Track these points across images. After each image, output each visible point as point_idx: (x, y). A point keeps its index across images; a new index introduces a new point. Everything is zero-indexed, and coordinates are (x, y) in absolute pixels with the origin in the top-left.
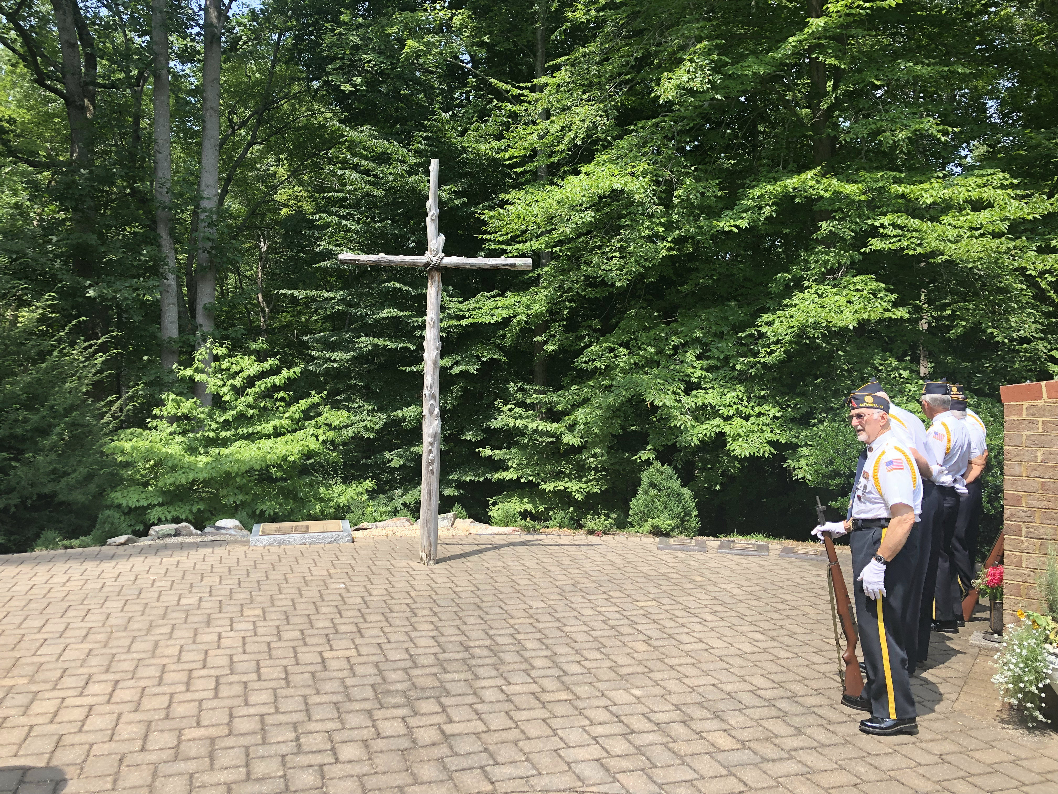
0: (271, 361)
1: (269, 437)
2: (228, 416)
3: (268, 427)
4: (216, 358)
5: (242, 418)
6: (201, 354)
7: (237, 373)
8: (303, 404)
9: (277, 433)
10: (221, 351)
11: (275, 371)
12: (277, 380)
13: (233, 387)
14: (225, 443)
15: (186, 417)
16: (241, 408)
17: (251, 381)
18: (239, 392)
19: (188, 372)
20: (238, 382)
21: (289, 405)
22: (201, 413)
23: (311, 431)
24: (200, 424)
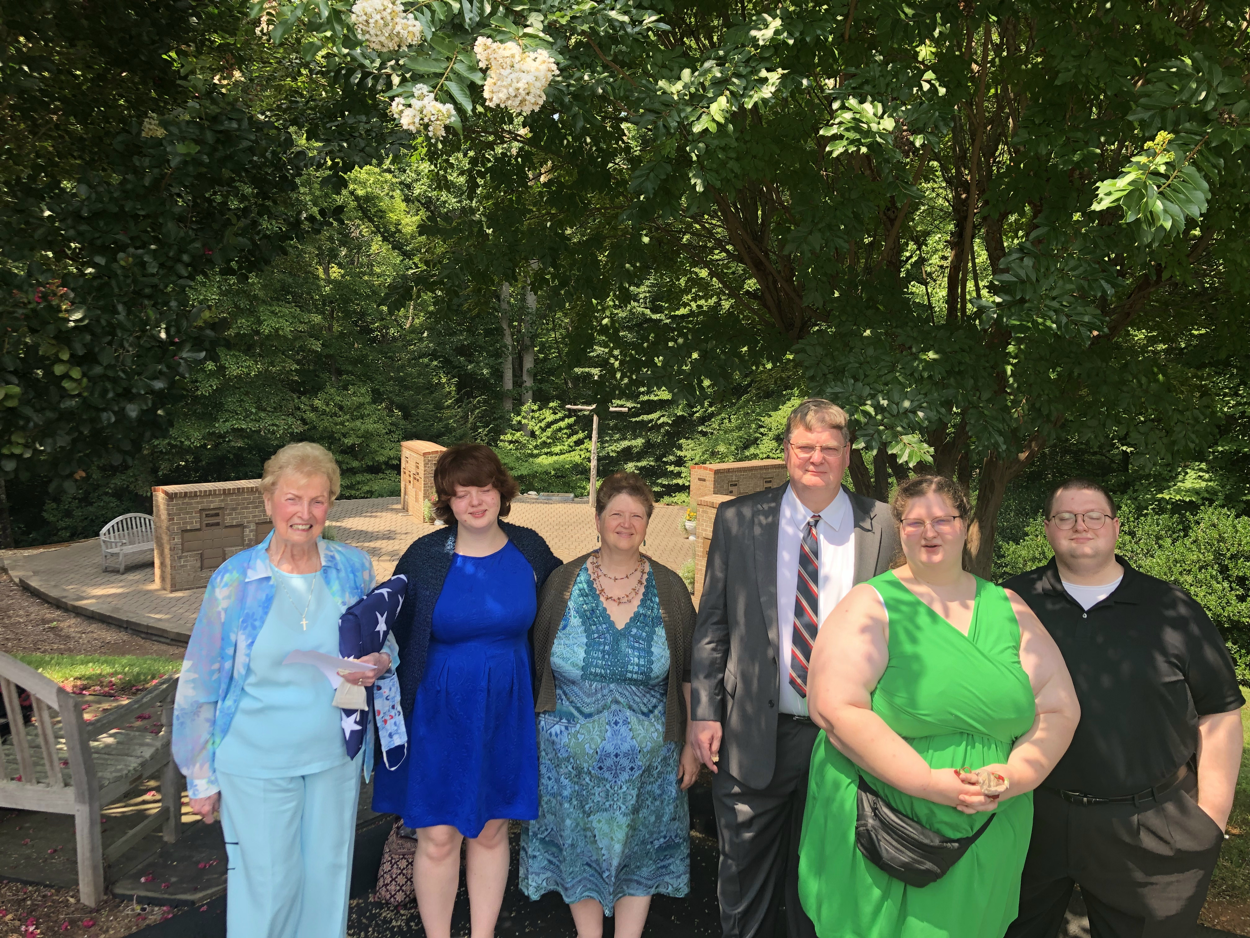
0: (560, 414)
1: (557, 454)
2: (538, 442)
3: (556, 449)
4: (533, 411)
5: (544, 444)
6: (525, 408)
7: (543, 420)
8: (575, 438)
9: (561, 453)
10: (535, 407)
11: (562, 419)
12: (562, 424)
13: (541, 427)
14: (536, 456)
15: (516, 441)
16: (544, 439)
17: (549, 425)
18: (543, 430)
19: (519, 418)
20: (543, 424)
21: (569, 437)
22: (524, 440)
23: (577, 452)
24: (524, 446)
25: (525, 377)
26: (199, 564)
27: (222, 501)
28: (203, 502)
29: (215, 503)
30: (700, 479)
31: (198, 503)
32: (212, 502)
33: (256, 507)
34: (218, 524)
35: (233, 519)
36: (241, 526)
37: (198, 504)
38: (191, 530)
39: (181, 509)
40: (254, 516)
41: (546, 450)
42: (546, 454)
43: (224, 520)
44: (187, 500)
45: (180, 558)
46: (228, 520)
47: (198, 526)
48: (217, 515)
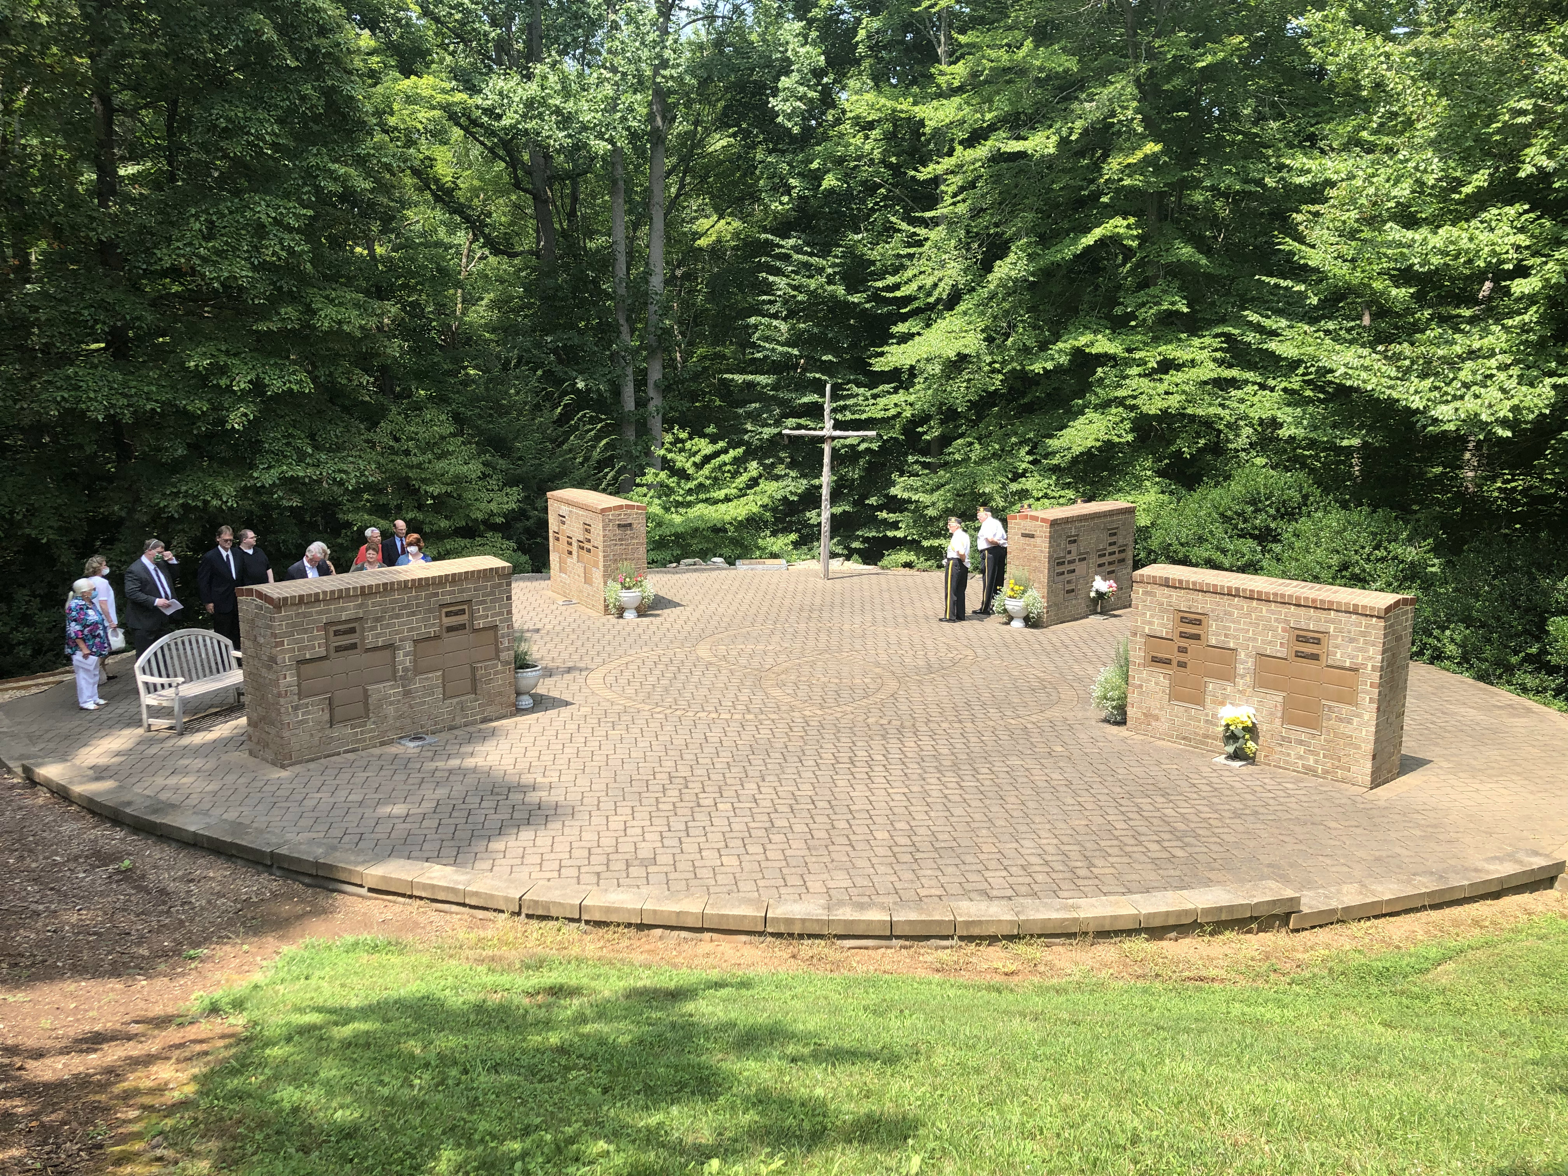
0: (721, 444)
1: (722, 501)
2: (691, 485)
3: (721, 494)
4: (681, 441)
5: (701, 486)
7: (696, 453)
8: (745, 477)
9: (727, 499)
10: (683, 435)
11: (725, 451)
12: (726, 458)
13: (695, 464)
14: (689, 505)
15: (661, 485)
16: (701, 479)
17: (707, 459)
18: (699, 466)
19: (662, 452)
20: (698, 459)
21: (735, 477)
22: (672, 482)
23: (751, 497)
24: (672, 491)
25: (652, 393)
26: (327, 717)
27: (360, 606)
28: (328, 611)
29: (349, 610)
30: (1024, 535)
31: (320, 613)
32: (343, 609)
33: (413, 614)
34: (354, 646)
35: (378, 636)
36: (391, 647)
37: (320, 615)
38: (312, 660)
39: (294, 625)
40: (411, 630)
41: (702, 496)
42: (703, 501)
43: (363, 639)
44: (303, 609)
45: (296, 708)
46: (370, 639)
47: (322, 651)
48: (352, 631)
